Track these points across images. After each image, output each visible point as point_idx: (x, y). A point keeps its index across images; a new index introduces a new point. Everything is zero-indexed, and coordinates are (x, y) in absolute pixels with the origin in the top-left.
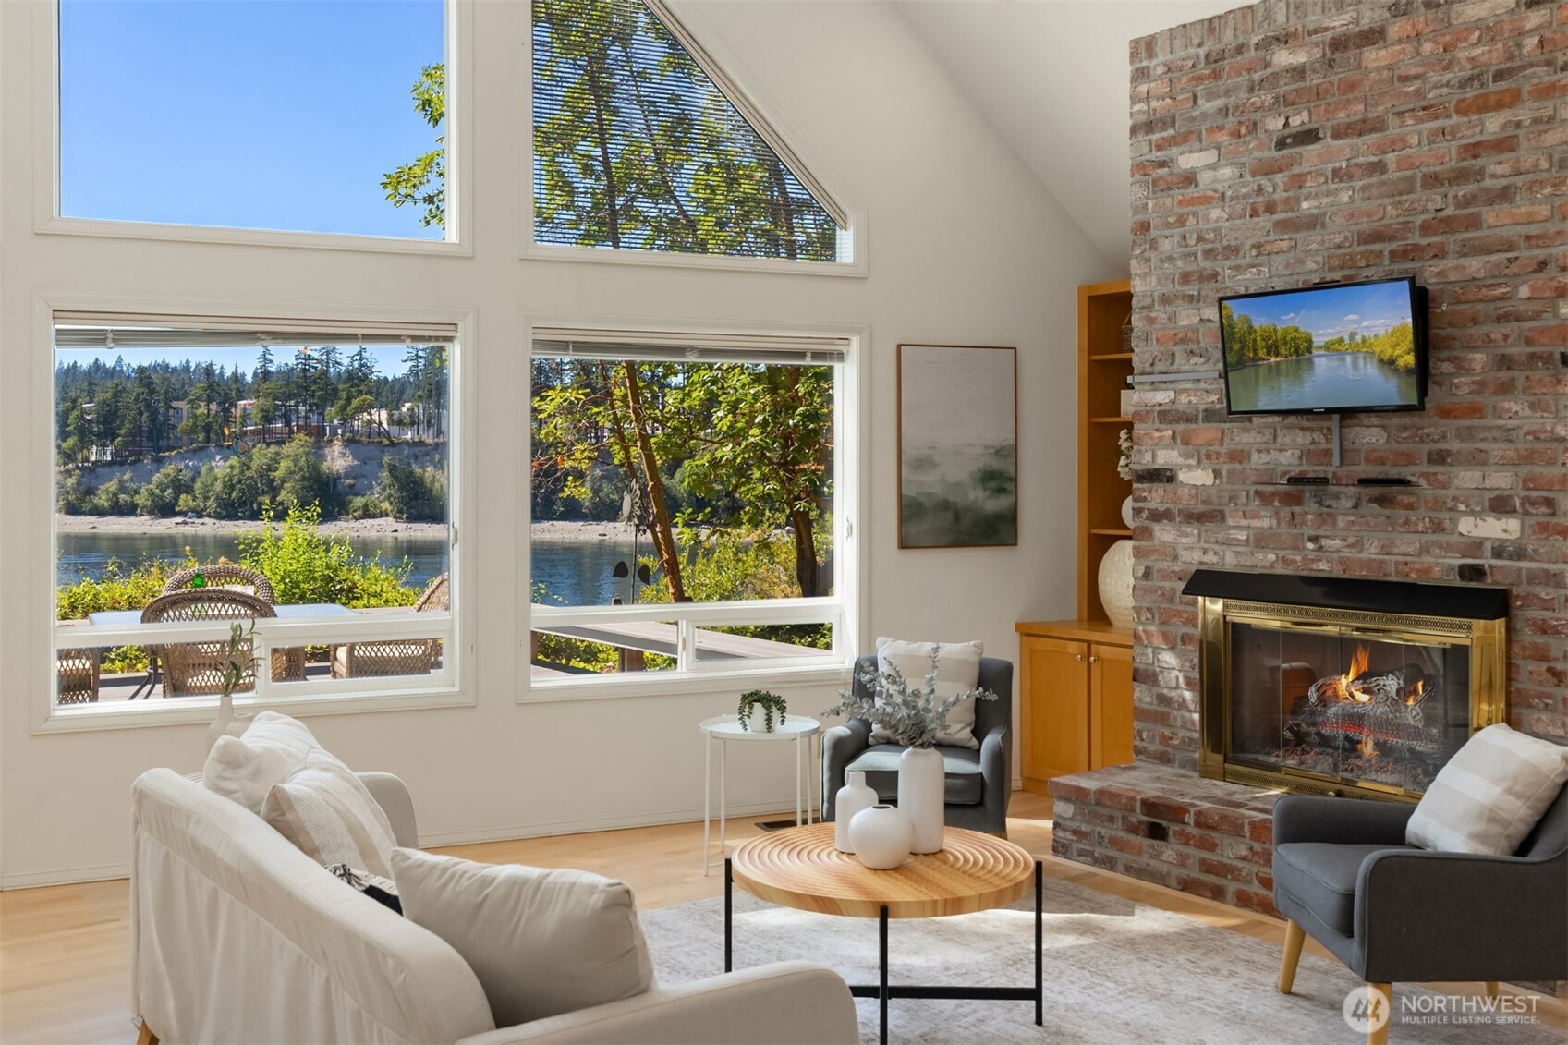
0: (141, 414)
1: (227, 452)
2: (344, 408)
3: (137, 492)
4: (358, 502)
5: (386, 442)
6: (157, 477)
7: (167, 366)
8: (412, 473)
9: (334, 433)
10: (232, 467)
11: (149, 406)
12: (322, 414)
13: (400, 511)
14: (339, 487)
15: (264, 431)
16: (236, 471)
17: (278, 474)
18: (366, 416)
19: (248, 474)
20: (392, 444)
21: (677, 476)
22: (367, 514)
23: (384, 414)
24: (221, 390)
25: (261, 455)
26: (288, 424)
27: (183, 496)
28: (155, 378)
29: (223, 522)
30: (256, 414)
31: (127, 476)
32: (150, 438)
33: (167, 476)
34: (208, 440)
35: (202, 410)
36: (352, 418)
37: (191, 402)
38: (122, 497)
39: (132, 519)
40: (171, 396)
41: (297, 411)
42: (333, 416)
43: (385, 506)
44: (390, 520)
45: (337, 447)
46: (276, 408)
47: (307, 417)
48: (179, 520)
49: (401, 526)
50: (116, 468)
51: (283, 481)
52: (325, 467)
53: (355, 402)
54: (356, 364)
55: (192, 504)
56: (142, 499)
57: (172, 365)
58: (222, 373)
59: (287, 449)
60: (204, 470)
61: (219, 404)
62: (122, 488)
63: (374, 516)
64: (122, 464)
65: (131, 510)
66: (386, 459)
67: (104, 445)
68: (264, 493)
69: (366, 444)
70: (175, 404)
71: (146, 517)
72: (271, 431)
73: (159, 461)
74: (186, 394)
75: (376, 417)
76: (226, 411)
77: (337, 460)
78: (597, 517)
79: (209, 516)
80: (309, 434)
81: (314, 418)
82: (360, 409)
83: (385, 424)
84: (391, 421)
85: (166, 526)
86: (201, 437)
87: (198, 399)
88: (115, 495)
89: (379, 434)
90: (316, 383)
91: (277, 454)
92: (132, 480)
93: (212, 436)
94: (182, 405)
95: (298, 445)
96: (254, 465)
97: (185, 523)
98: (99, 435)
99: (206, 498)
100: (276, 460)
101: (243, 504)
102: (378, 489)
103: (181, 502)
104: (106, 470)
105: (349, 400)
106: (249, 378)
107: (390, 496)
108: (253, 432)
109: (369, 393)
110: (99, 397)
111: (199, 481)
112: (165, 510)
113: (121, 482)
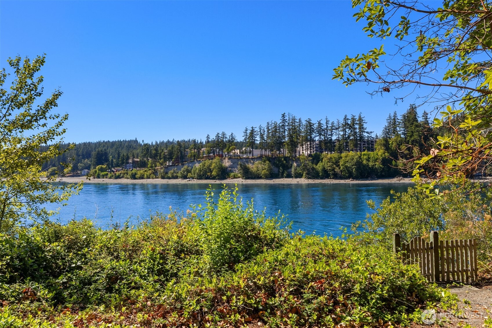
0: (178, 153)
1: (199, 162)
2: (228, 149)
3: (178, 173)
4: (232, 174)
5: (239, 158)
6: (182, 169)
7: (185, 141)
8: (246, 166)
9: (226, 156)
10: (200, 166)
11: (180, 151)
12: (222, 151)
13: (243, 177)
14: (227, 170)
15: (209, 156)
16: (202, 167)
17: (212, 167)
18: (234, 151)
19: (205, 167)
20: (241, 159)
21: (318, 165)
22: (235, 177)
23: (238, 151)
24: (197, 146)
25: (208, 162)
26: (214, 154)
28: (182, 144)
29: (199, 180)
30: (206, 152)
31: (175, 169)
32: (181, 159)
33: (185, 168)
34: (194, 159)
35: (193, 151)
36: (230, 152)
37: (190, 149)
39: (177, 180)
40: (185, 148)
41: (216, 151)
42: (225, 151)
43: (239, 175)
44: (241, 179)
45: (227, 160)
46: (211, 150)
47: (219, 152)
48: (188, 180)
49: (244, 180)
50: (173, 167)
51: (213, 169)
52: (223, 165)
53: (231, 148)
54: (231, 138)
55: (191, 175)
56: (179, 175)
58: (198, 142)
59: (214, 161)
60: (194, 167)
61: (197, 149)
62: (174, 172)
63: (237, 178)
64: (174, 166)
65: (176, 177)
66: (239, 163)
67: (170, 161)
68: (209, 172)
69: (234, 159)
70: (186, 150)
71: (180, 179)
72: (210, 156)
73: (183, 165)
74: (189, 147)
75: (236, 152)
76: (199, 151)
77: (227, 163)
78: (296, 177)
79: (195, 179)
80: (219, 157)
81: (221, 152)
82: (232, 150)
83: (239, 153)
84: (240, 153)
85: (185, 181)
86: (193, 158)
87: (192, 148)
88: (173, 174)
89: (237, 156)
90: (221, 143)
91: (212, 162)
92: (177, 170)
93: (196, 158)
94: (188, 150)
95: (216, 160)
96: (206, 165)
97: (190, 181)
98: (168, 158)
99: (195, 174)
100: (211, 164)
101: (203, 175)
102: (237, 170)
103: (188, 175)
104: (170, 167)
105: (229, 147)
106: (204, 143)
107: (240, 172)
108: (206, 157)
109: (234, 145)
110: (168, 149)
111: (193, 169)
112: (185, 177)
113: (174, 170)
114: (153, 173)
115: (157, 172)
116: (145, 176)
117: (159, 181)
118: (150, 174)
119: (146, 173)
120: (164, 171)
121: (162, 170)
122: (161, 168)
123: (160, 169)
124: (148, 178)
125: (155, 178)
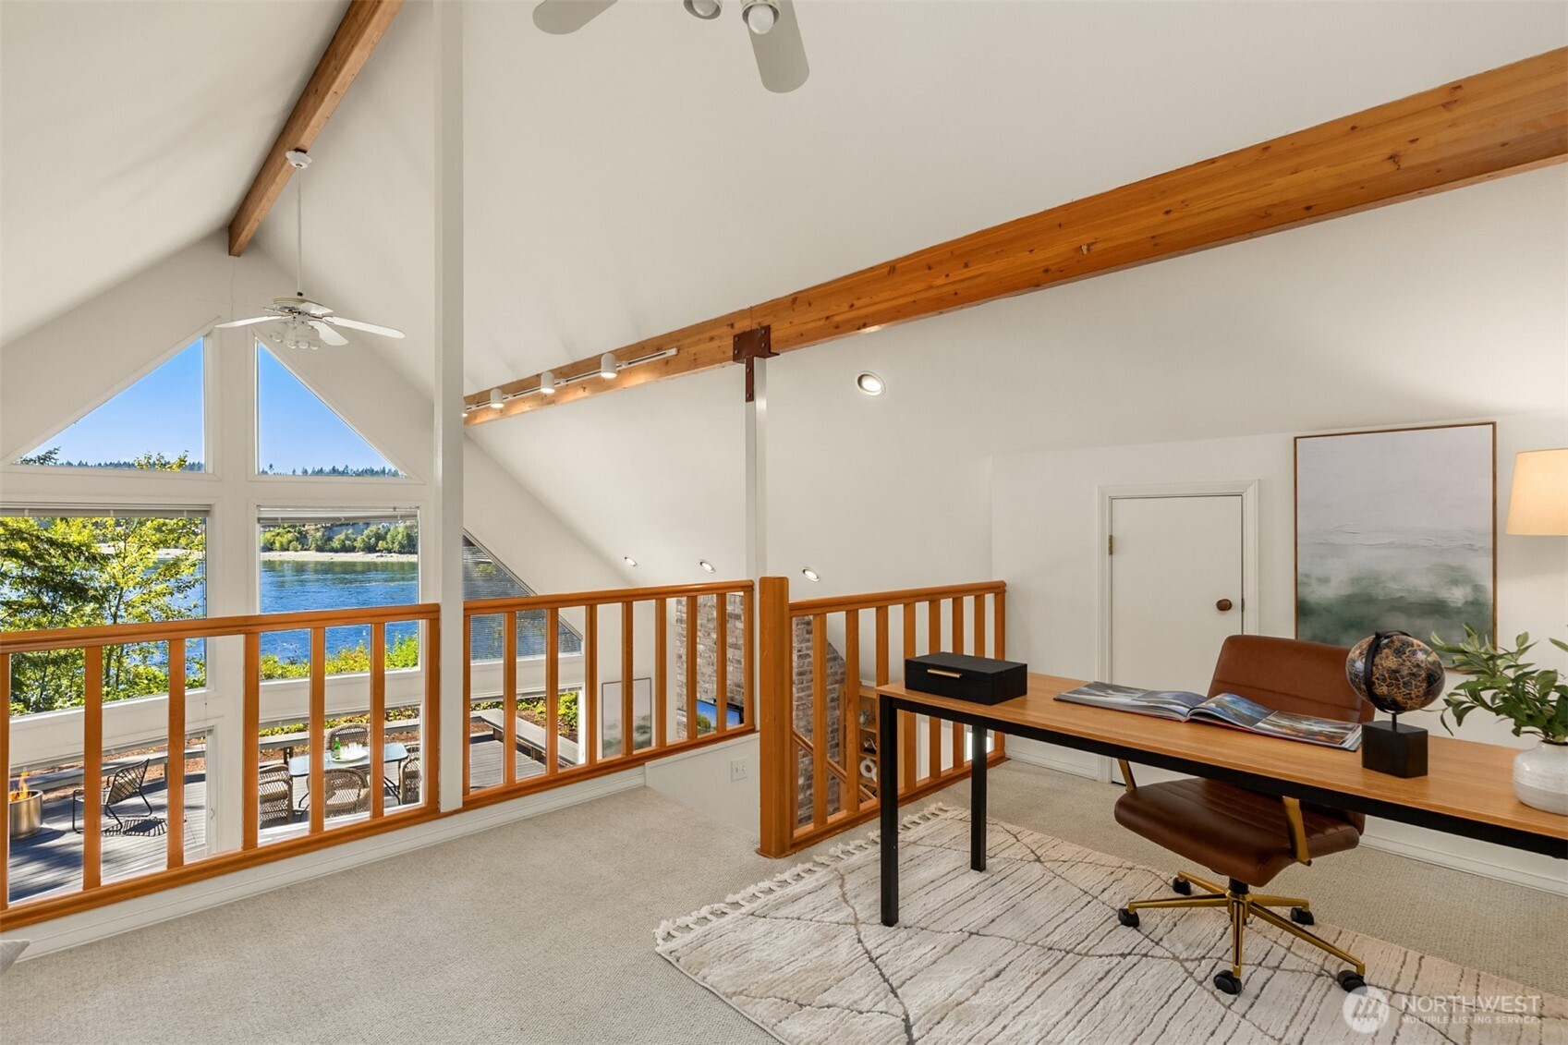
3: (355, 540)
6: (366, 532)
27: (381, 542)
29: (402, 556)
33: (371, 531)
38: (347, 542)
39: (352, 554)
48: (379, 554)
50: (344, 527)
55: (385, 546)
56: (358, 544)
57: (375, 470)
60: (392, 528)
62: (347, 538)
65: (352, 549)
71: (361, 553)
79: (395, 552)
85: (372, 557)
88: (343, 541)
92: (353, 533)
97: (382, 556)
99: (393, 543)
103: (379, 545)
111: (389, 534)
112: (370, 549)
113: (347, 535)
114: (297, 539)
115: (305, 537)
116: (277, 545)
117: (311, 556)
118: (290, 542)
119: (277, 538)
120: (323, 535)
121: (319, 534)
122: (317, 530)
123: (312, 532)
124: (284, 549)
125: (301, 550)
